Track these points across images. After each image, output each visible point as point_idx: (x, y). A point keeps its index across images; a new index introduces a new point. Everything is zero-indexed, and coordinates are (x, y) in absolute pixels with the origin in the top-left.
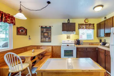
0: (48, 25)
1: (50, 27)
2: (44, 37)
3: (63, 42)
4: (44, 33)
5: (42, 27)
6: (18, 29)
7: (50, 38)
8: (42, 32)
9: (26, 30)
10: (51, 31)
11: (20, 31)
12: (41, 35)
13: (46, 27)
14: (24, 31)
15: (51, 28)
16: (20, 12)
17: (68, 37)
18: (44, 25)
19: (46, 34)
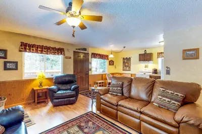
0: (128, 57)
2: (125, 67)
5: (124, 59)
6: (110, 62)
7: (130, 67)
8: (124, 62)
9: (113, 62)
10: (130, 61)
12: (123, 65)
15: (130, 59)
18: (125, 57)
19: (127, 64)
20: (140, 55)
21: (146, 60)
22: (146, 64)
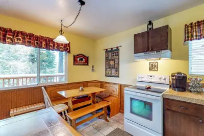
0: (114, 46)
1: (117, 48)
2: (109, 68)
3: (139, 78)
4: (109, 60)
5: (107, 51)
6: (75, 57)
8: (107, 58)
9: (88, 58)
10: (118, 55)
11: (78, 59)
12: (106, 64)
13: (112, 49)
14: (84, 59)
15: (119, 50)
16: (61, 34)
17: (153, 67)
18: (109, 47)
19: (112, 63)
20: (135, 36)
21: (152, 50)
22: (153, 60)
